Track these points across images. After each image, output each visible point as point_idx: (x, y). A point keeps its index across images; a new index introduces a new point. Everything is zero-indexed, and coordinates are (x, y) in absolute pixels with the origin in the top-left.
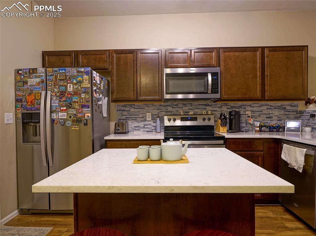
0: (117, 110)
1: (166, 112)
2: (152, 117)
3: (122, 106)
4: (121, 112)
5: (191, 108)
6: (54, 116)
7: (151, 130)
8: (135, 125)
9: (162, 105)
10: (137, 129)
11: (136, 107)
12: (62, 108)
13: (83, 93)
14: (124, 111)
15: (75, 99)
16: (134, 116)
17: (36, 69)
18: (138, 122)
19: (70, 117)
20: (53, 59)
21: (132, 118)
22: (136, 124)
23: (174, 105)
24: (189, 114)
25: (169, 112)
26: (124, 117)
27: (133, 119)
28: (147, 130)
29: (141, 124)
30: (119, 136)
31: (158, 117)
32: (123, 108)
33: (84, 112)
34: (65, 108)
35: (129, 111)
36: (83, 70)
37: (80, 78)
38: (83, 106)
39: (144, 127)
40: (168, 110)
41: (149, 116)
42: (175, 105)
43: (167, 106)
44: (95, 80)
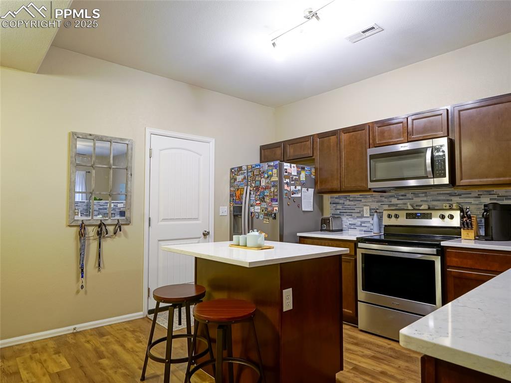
0: (331, 203)
1: (390, 205)
2: (370, 213)
3: (336, 198)
4: (335, 205)
5: (425, 199)
6: (252, 209)
7: (369, 230)
8: (350, 223)
9: (383, 196)
10: (352, 227)
11: (351, 199)
12: (257, 202)
13: (273, 186)
14: (338, 203)
15: (267, 193)
16: (349, 211)
17: (241, 167)
18: (354, 218)
19: (263, 211)
20: (267, 152)
21: (347, 212)
22: (352, 221)
23: (399, 196)
24: (421, 208)
25: (393, 205)
26: (338, 212)
27: (348, 214)
28: (365, 229)
29: (358, 221)
30: (332, 234)
31: (376, 212)
32: (337, 201)
33: (273, 206)
34: (259, 202)
35: (344, 203)
36: (272, 164)
37: (270, 173)
38: (272, 200)
39: (361, 226)
40: (392, 203)
41: (366, 211)
42: (402, 196)
43: (391, 196)
44: (286, 172)
